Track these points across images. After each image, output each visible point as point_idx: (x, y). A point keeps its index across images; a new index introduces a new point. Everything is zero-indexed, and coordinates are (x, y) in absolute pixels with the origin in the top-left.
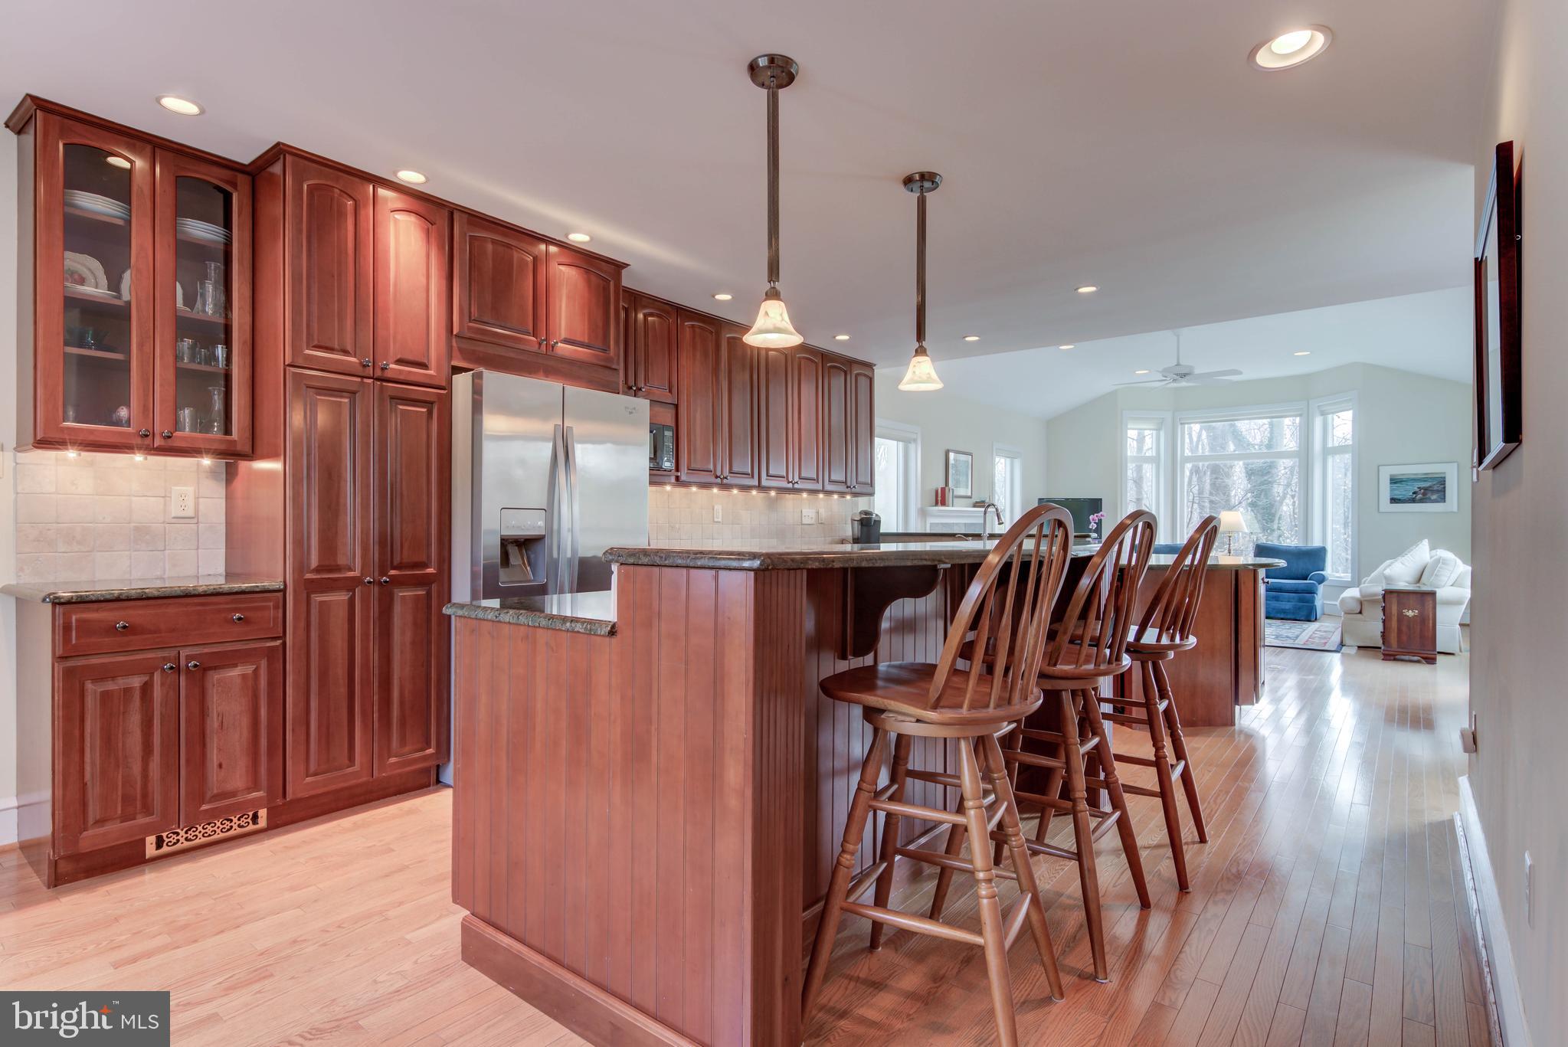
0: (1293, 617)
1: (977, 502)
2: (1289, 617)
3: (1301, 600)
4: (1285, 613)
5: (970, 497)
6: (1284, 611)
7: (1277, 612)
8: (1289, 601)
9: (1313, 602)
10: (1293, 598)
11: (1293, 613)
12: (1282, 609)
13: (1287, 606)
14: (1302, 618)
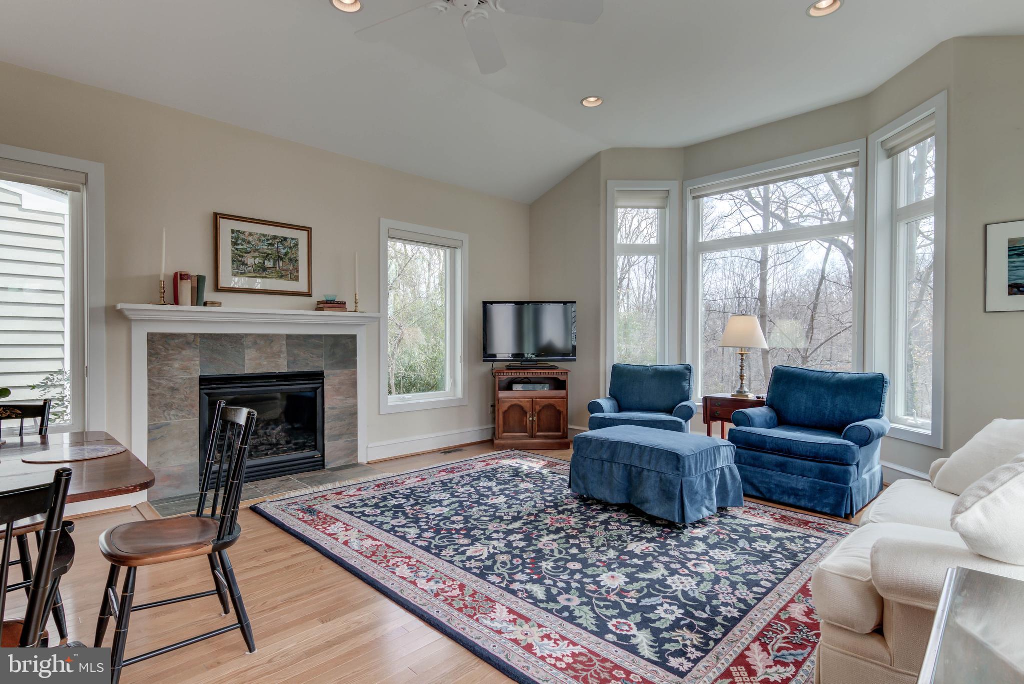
0: (810, 505)
1: (319, 303)
2: (803, 503)
3: (824, 475)
4: (796, 495)
5: (308, 294)
6: (794, 492)
7: (783, 492)
8: (802, 475)
9: (846, 481)
10: (810, 470)
11: (811, 499)
12: (792, 489)
13: (801, 483)
14: (827, 510)
